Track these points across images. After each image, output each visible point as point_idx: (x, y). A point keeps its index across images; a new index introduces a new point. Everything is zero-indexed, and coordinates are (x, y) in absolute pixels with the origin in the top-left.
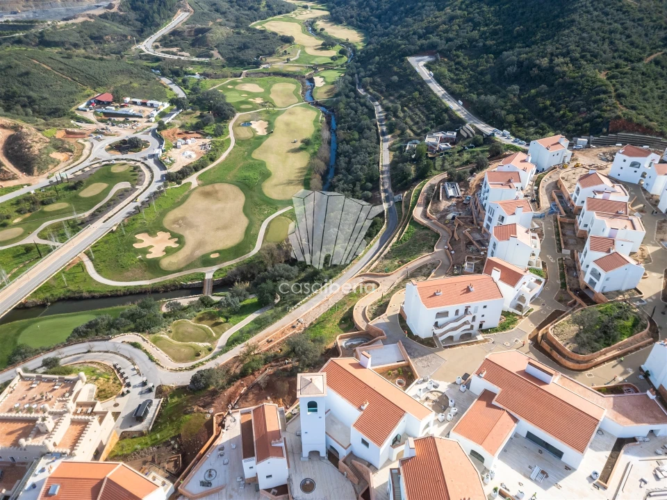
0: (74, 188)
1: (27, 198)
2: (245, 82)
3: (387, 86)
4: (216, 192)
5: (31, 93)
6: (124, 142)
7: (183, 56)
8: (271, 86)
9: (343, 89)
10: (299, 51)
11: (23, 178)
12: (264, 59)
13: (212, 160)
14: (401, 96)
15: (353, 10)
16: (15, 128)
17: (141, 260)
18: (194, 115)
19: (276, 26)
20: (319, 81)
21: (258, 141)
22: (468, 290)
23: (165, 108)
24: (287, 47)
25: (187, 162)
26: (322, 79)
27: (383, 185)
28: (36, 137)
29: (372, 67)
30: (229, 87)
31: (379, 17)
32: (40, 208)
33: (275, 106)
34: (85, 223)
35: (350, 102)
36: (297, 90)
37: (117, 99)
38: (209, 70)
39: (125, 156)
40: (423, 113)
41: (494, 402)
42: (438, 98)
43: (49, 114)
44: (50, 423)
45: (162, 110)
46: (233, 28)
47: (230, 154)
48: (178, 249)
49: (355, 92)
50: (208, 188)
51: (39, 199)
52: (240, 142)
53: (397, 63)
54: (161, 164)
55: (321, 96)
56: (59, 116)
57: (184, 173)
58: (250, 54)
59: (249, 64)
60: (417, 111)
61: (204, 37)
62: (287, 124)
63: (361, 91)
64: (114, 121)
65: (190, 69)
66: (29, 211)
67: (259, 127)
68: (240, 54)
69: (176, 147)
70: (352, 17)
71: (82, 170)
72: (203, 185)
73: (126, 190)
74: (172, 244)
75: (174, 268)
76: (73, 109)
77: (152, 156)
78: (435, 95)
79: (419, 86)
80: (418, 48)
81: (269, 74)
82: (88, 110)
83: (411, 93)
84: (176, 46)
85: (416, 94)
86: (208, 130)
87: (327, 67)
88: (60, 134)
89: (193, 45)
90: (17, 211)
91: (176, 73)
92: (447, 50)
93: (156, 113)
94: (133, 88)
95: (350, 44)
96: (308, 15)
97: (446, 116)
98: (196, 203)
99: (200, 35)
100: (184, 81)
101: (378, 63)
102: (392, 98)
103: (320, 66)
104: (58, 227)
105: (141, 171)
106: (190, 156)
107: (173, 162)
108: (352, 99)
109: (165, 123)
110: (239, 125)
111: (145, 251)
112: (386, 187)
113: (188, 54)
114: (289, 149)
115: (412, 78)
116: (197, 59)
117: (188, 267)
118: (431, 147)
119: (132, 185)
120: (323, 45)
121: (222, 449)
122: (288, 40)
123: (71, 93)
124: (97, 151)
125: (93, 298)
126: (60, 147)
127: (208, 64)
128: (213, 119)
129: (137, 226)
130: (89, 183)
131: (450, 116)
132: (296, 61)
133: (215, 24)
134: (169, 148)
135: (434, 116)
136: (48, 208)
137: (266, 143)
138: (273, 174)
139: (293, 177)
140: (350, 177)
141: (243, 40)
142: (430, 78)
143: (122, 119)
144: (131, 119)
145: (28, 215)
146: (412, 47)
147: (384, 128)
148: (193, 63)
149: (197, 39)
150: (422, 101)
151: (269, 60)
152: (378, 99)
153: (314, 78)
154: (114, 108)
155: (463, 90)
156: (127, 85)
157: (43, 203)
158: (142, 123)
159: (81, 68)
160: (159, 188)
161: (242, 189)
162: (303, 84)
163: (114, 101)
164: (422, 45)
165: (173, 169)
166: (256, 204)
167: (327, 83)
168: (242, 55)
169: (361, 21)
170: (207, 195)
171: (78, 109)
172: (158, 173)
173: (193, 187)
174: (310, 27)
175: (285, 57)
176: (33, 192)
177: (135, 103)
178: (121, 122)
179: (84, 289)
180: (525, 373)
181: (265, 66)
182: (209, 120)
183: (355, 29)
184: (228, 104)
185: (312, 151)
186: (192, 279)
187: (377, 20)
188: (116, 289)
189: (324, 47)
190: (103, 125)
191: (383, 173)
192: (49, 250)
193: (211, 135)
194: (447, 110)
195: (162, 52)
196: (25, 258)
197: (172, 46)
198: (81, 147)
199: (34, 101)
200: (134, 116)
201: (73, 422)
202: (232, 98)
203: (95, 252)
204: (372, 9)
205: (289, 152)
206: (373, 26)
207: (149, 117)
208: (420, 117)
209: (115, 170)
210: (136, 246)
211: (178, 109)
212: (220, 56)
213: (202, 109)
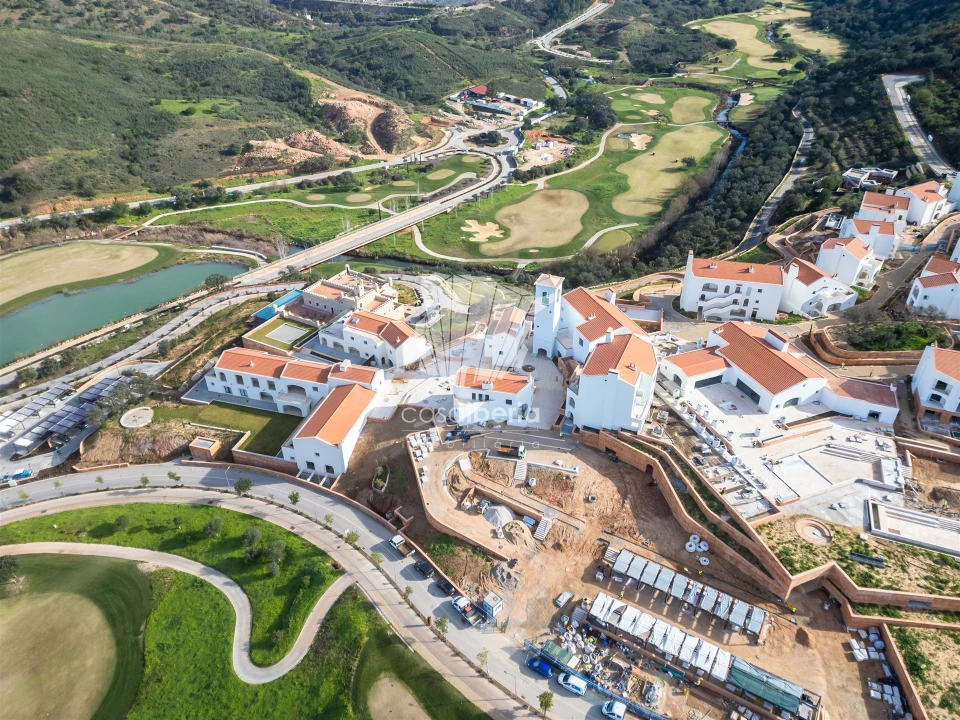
0: (423, 170)
1: (382, 172)
2: (646, 91)
3: (836, 110)
4: (560, 197)
5: (410, 77)
6: (483, 135)
7: (582, 55)
8: (677, 99)
9: (772, 109)
10: (738, 61)
11: (382, 154)
12: (682, 66)
13: (569, 166)
14: (849, 123)
15: (849, 11)
16: (387, 107)
17: (463, 241)
18: (568, 119)
19: (720, 27)
20: (746, 99)
21: (631, 154)
22: (747, 271)
23: (538, 108)
24: (722, 54)
25: (541, 163)
26: (752, 96)
27: (759, 216)
28: (403, 119)
29: (827, 86)
30: (624, 95)
31: (883, 23)
32: (390, 182)
33: (670, 121)
34: (423, 201)
35: (774, 125)
36: (710, 107)
37: (491, 93)
38: (606, 74)
39: (480, 149)
40: (867, 145)
41: (717, 352)
42: (900, 129)
43: (421, 101)
44: (362, 291)
45: (534, 109)
46: (658, 25)
47: (592, 163)
48: (501, 239)
49: (788, 114)
50: (553, 192)
51: (391, 174)
52: (608, 153)
53: (864, 81)
54: (512, 161)
55: (739, 117)
56: (430, 104)
57: (534, 173)
58: (666, 59)
59: (660, 71)
60: (861, 144)
61: (616, 34)
62: (676, 142)
63: (795, 114)
64: (481, 115)
65: (586, 71)
66: (381, 183)
67: (638, 141)
68: (653, 58)
69: (534, 148)
70: (841, 21)
71: (436, 155)
72: (549, 189)
73: (471, 180)
74: (498, 234)
75: (492, 254)
76: (444, 98)
77: (505, 153)
78: (897, 125)
79: (880, 113)
80: (905, 62)
81: (682, 85)
82: (459, 100)
83: (862, 121)
84: (578, 43)
85: (871, 122)
86: (578, 136)
87: (767, 82)
88: (426, 120)
89: (598, 43)
90: (370, 181)
91: (567, 74)
92: (950, 68)
93: (526, 112)
94: (512, 84)
95: (819, 57)
96: (775, 15)
97: (896, 152)
98: (536, 203)
99: (612, 32)
100: (571, 83)
101: (838, 81)
102: (835, 125)
103: (758, 80)
104: (401, 200)
105: (490, 164)
106: (546, 159)
107: (526, 161)
108: (777, 122)
109: (532, 123)
110: (616, 136)
111: (470, 235)
112: (763, 218)
113: (589, 54)
114: (664, 167)
115: (875, 102)
116: (597, 61)
117: (504, 256)
118: (849, 183)
119: (477, 176)
120: (776, 54)
121: (476, 341)
122: (727, 45)
123: (447, 82)
124: (456, 140)
125: (414, 262)
126: (421, 132)
127: (608, 67)
128: (587, 125)
129: (470, 212)
130: (439, 168)
131: (902, 153)
132: (727, 72)
133: (638, 18)
134: (526, 148)
135: (879, 150)
136: (396, 184)
137: (638, 159)
138: (632, 189)
139: (653, 196)
140: (723, 203)
141: (664, 41)
142: (903, 104)
143: (489, 114)
144: (498, 115)
145: (378, 186)
146: (896, 61)
147: (803, 159)
148: (590, 65)
149: (605, 36)
150: (873, 131)
151: (689, 67)
152: (813, 124)
153: (742, 95)
154: (484, 102)
155: (941, 122)
156: (506, 80)
157: (394, 179)
158: (508, 120)
159: (465, 57)
160: (503, 182)
161: (589, 199)
162: (723, 101)
163: (488, 94)
164: (914, 59)
165: (525, 168)
166: (598, 215)
167: (756, 101)
168: (654, 59)
169: (853, 28)
170: (550, 198)
171: (449, 99)
172: (507, 169)
173: (537, 189)
174: (773, 32)
175: (713, 66)
176: (387, 168)
177: (508, 100)
178: (487, 117)
179: (408, 253)
180: (764, 341)
181: (681, 75)
182: (581, 125)
183: (838, 38)
184: (610, 111)
185: (692, 173)
186: (505, 266)
187: (878, 26)
188: (435, 259)
189: (778, 58)
190: (468, 118)
191: (768, 204)
192: (388, 216)
193: (578, 142)
194: (904, 145)
195: (560, 49)
196: (367, 218)
197: (573, 44)
198: (441, 135)
199: (410, 86)
200: (503, 112)
201: (377, 299)
202: (618, 106)
203: (425, 226)
204: (879, 10)
205: (663, 171)
206: (867, 33)
207: (518, 115)
208: (860, 150)
209: (465, 160)
210: (463, 229)
211: (551, 111)
212: (627, 59)
213: (580, 113)
